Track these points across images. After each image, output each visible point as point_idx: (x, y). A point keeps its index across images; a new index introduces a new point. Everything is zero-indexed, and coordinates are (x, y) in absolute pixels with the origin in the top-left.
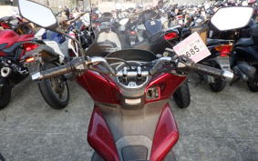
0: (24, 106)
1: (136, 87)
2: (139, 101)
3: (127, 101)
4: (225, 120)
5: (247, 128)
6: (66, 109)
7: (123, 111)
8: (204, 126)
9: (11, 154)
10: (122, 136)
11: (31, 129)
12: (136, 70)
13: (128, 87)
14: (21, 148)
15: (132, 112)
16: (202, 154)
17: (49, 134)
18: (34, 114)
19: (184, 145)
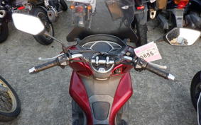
0: (20, 40)
1: (105, 72)
4: (170, 62)
5: (184, 70)
6: (52, 45)
9: (16, 81)
10: (93, 94)
11: (28, 62)
12: (105, 59)
13: (99, 71)
14: (22, 77)
16: (149, 88)
18: (28, 48)
19: (137, 81)
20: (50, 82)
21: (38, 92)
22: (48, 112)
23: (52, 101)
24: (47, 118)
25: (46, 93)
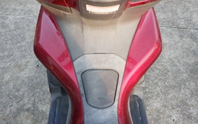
2: (116, 8)
3: (89, 8)
4: (191, 9)
7: (83, 19)
8: (170, 14)
15: (99, 21)
17: (11, 17)
20: (23, 39)
21: (6, 53)
22: (19, 82)
23: (26, 65)
24: (18, 90)
25: (17, 54)
